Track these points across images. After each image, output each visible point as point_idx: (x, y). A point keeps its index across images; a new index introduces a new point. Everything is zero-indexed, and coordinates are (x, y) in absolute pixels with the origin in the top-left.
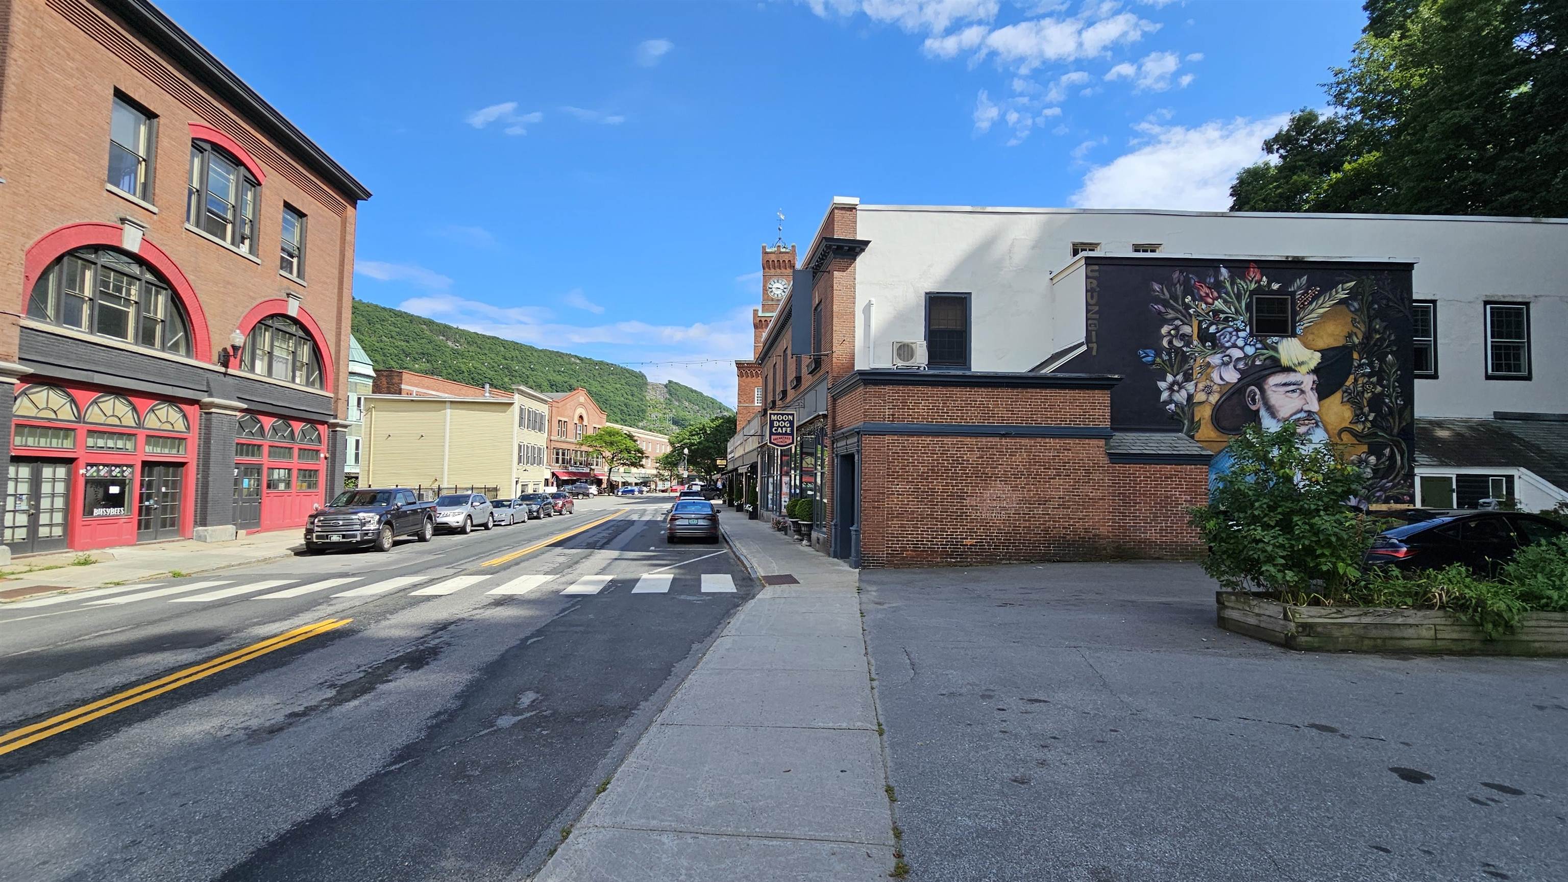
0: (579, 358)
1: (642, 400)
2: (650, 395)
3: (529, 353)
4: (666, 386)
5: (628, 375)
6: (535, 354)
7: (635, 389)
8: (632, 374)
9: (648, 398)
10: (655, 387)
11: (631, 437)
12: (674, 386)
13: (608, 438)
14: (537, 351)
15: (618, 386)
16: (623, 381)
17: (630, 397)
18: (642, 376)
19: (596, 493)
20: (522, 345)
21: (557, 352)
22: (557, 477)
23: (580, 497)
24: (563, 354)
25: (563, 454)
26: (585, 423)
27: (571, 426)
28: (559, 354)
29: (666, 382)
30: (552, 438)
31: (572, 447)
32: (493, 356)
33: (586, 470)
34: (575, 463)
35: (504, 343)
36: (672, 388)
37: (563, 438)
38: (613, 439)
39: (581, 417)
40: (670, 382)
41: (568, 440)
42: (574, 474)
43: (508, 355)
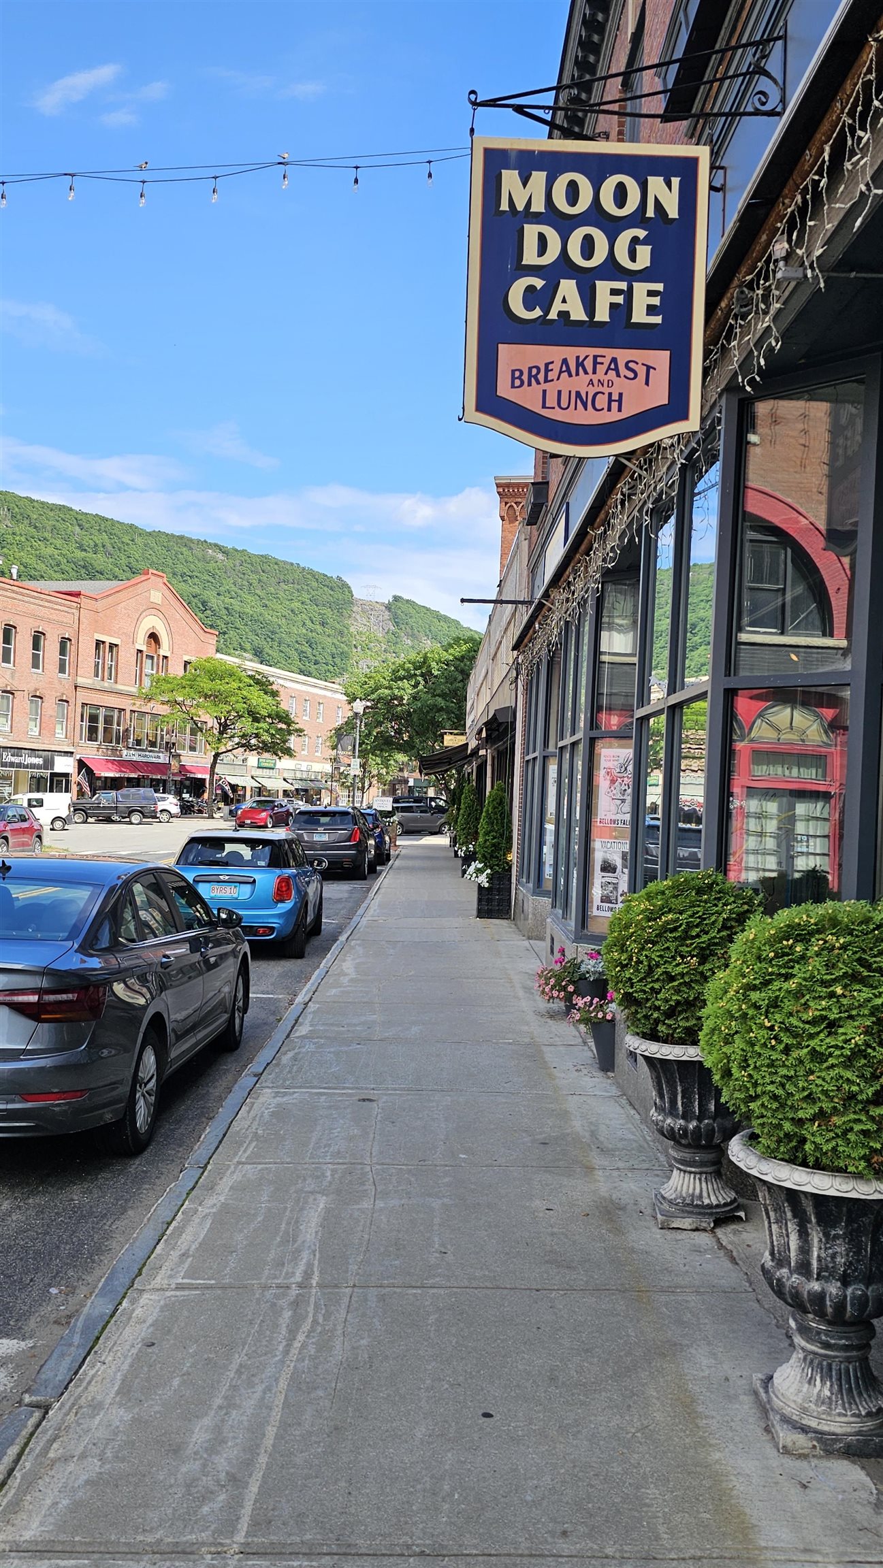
0: (224, 551)
1: (341, 633)
2: (357, 625)
3: (126, 539)
4: (388, 607)
5: (315, 584)
6: (139, 540)
7: (328, 612)
8: (323, 581)
9: (352, 629)
10: (368, 608)
11: (263, 684)
12: (404, 607)
13: (207, 685)
14: (142, 533)
15: (296, 605)
16: (306, 597)
17: (319, 628)
18: (345, 587)
19: (175, 810)
20: (113, 523)
21: (182, 537)
22: (90, 772)
23: (135, 818)
24: (191, 540)
25: (108, 720)
26: (162, 652)
27: (126, 657)
28: (184, 541)
29: (387, 598)
30: (81, 681)
31: (126, 704)
32: (59, 542)
33: (163, 758)
34: (139, 742)
35: (81, 520)
36: (399, 609)
37: (107, 684)
38: (219, 685)
39: (153, 637)
40: (396, 598)
41: (120, 687)
42: (133, 765)
43: (87, 541)
